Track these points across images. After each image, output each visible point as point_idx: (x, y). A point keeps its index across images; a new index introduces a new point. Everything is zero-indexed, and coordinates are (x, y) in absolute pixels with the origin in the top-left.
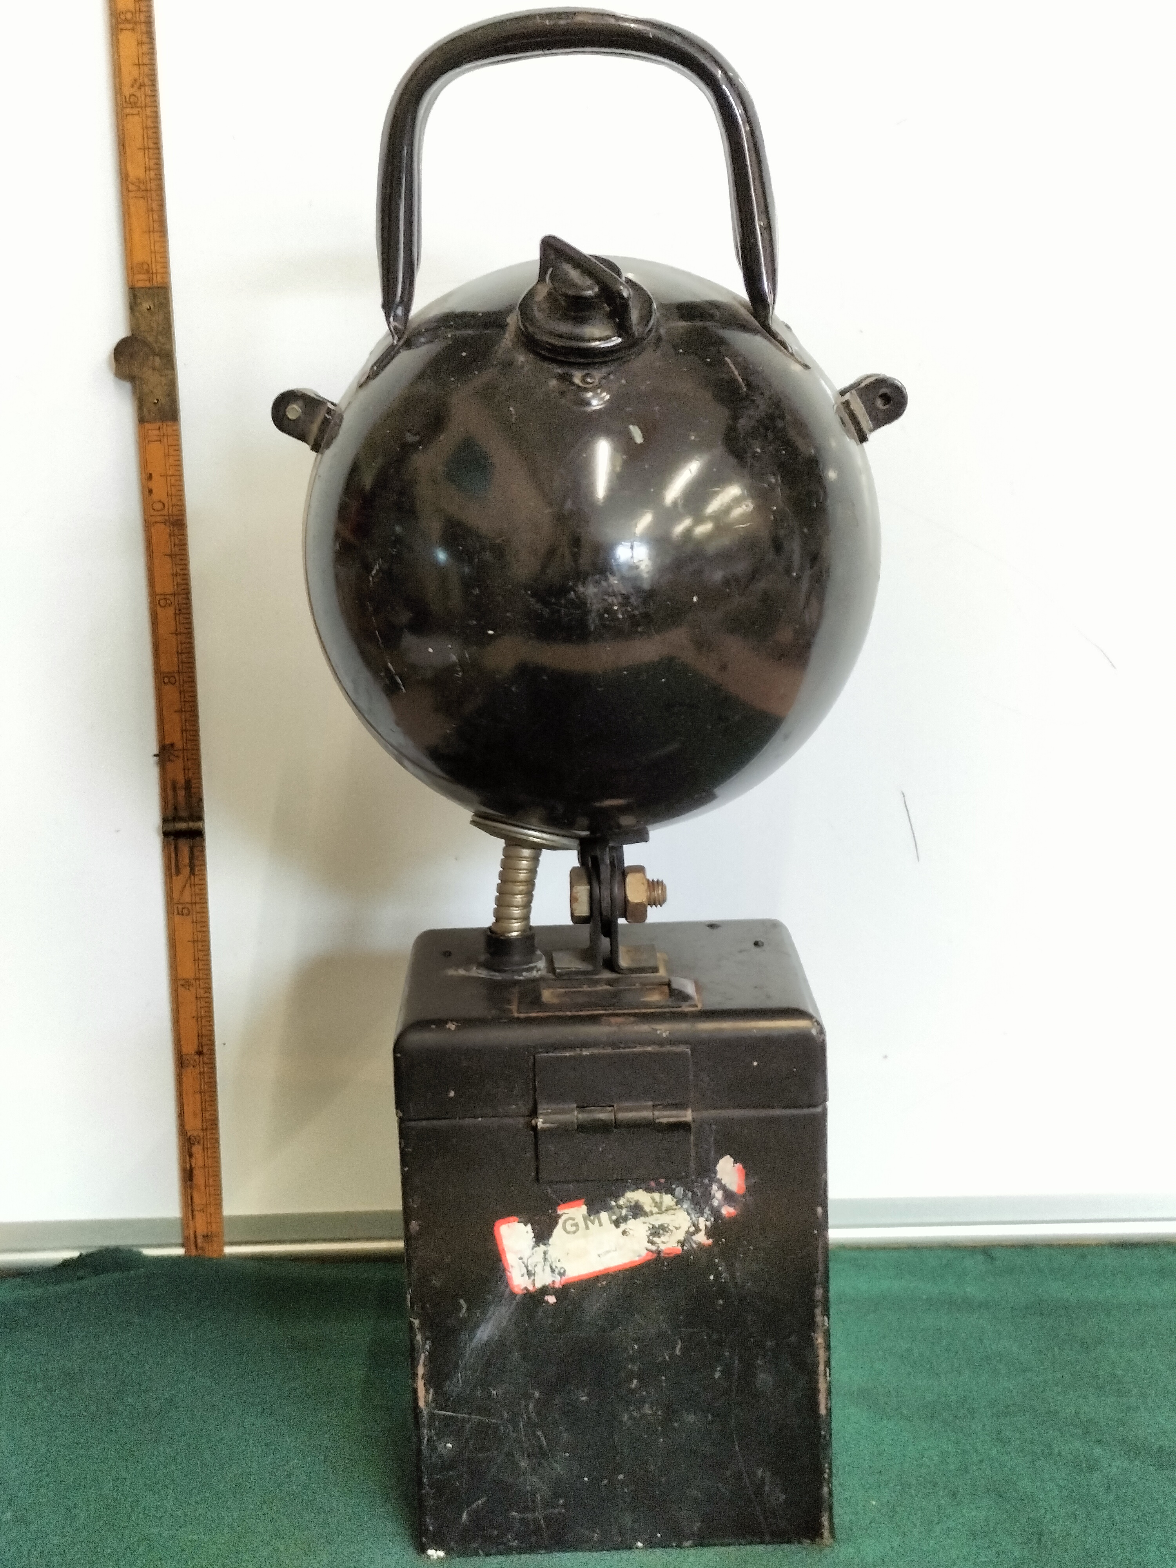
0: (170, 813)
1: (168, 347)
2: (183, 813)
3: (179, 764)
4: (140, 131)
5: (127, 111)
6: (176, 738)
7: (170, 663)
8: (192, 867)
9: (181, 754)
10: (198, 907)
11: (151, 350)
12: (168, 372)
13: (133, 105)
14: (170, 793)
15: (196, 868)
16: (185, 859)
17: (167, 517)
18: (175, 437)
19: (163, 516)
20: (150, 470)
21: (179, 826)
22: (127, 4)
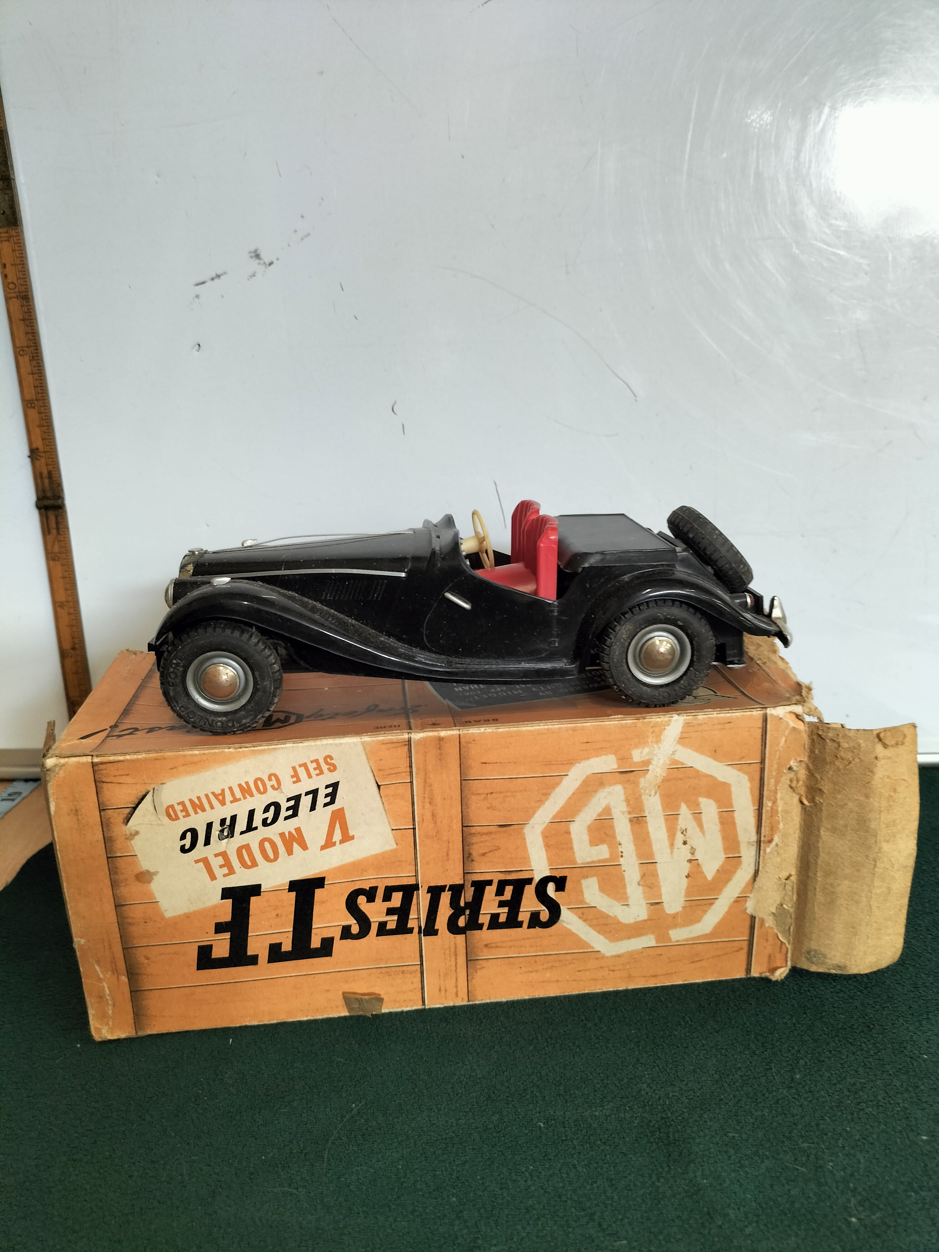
0: (41, 495)
1: (7, 174)
2: (49, 494)
3: (43, 460)
6: (39, 444)
7: (31, 394)
8: (58, 529)
9: (43, 454)
10: (64, 555)
12: (9, 192)
14: (39, 481)
15: (61, 530)
16: (53, 524)
17: (18, 294)
18: (18, 238)
19: (15, 293)
20: (4, 261)
21: (47, 502)
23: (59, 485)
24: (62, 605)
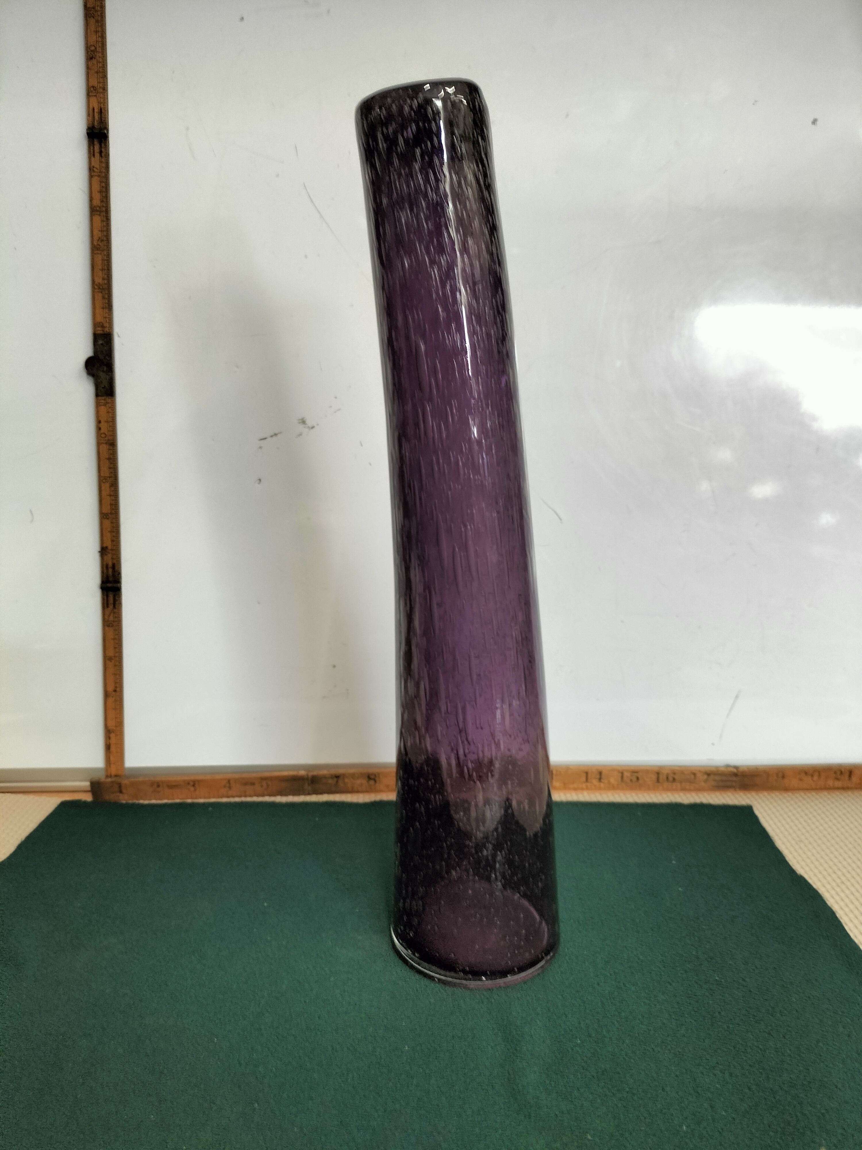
0: (105, 579)
1: (110, 362)
2: (111, 579)
3: (110, 556)
4: (102, 261)
5: (96, 252)
6: (108, 544)
7: (107, 509)
8: (114, 605)
9: (110, 552)
10: (117, 623)
11: (103, 362)
12: (110, 374)
14: (105, 569)
16: (111, 601)
17: (107, 441)
18: (112, 404)
19: (105, 440)
20: (100, 418)
21: (109, 585)
22: (97, 202)
23: (119, 574)
24: (110, 659)
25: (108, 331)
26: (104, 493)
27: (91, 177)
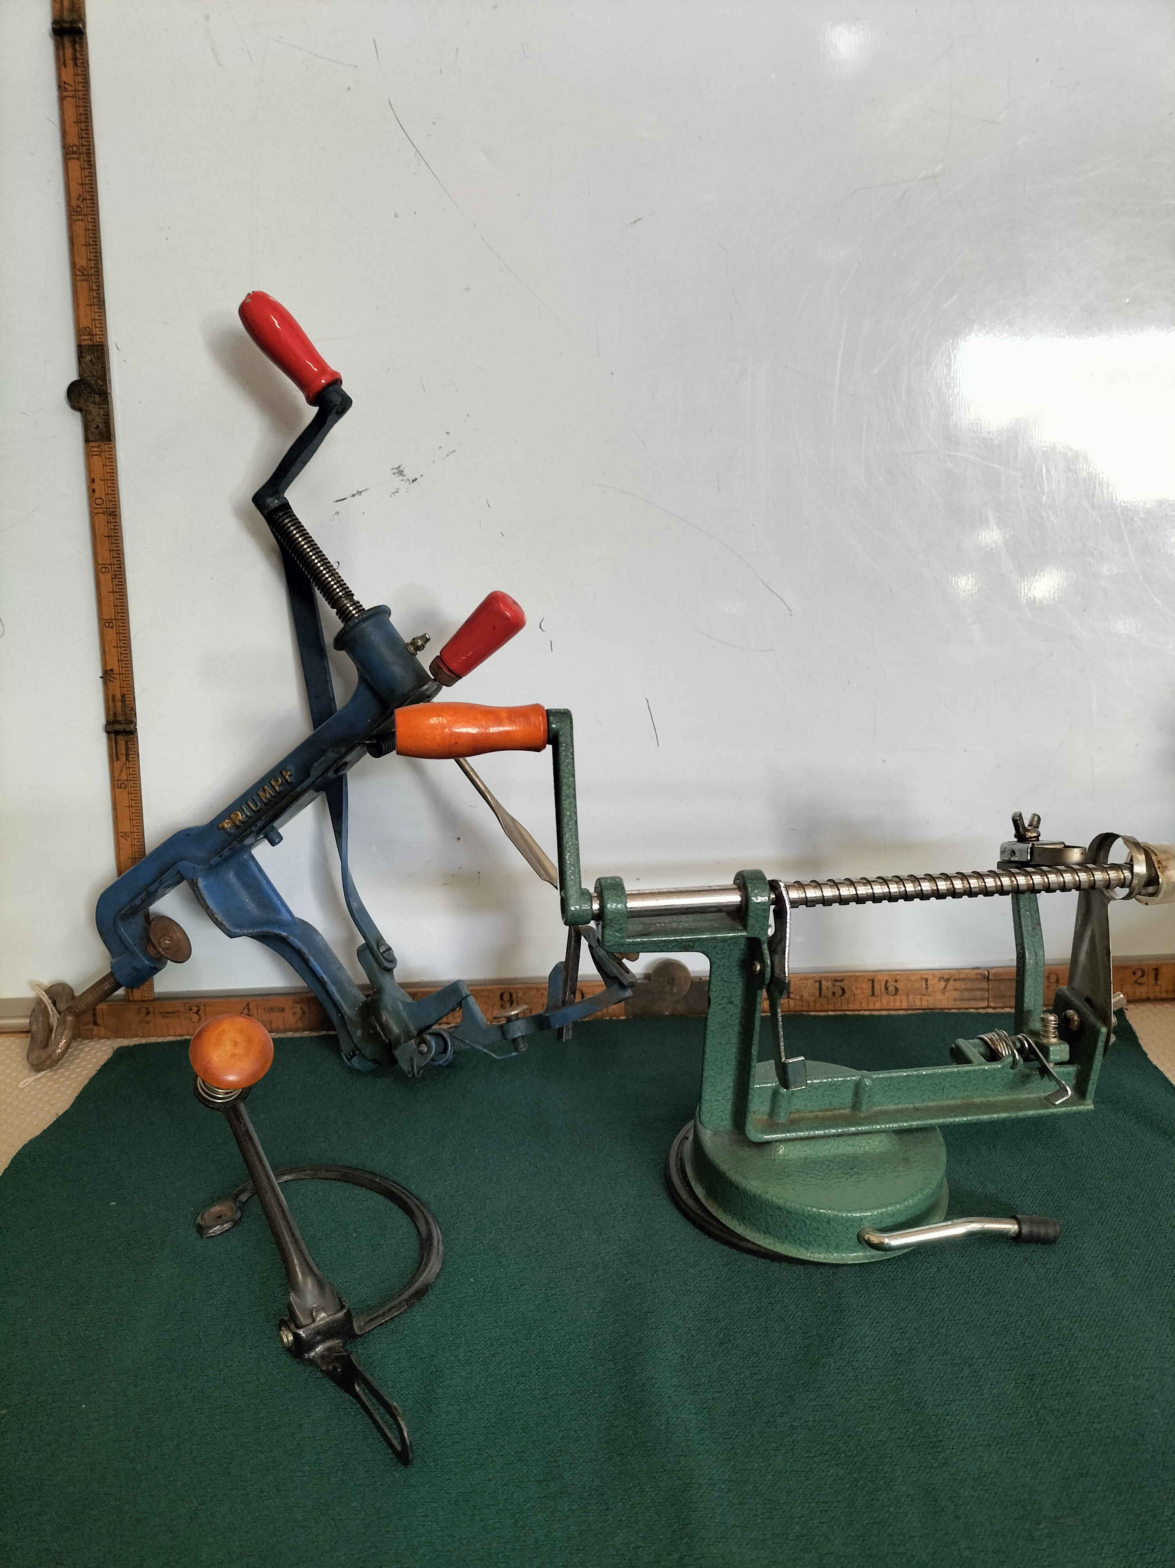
0: (112, 718)
1: (104, 388)
2: (120, 718)
3: (117, 683)
4: (84, 232)
5: (74, 217)
6: (114, 665)
7: (109, 614)
8: (127, 755)
9: (118, 676)
10: (131, 783)
11: (93, 389)
12: (105, 406)
13: (79, 214)
14: (111, 703)
15: (130, 756)
16: (122, 751)
17: (105, 510)
18: (110, 453)
19: (103, 508)
20: (93, 476)
21: (117, 727)
22: (73, 140)
23: (133, 709)
24: (125, 836)
25: (98, 340)
26: (103, 588)
27: (62, 99)
